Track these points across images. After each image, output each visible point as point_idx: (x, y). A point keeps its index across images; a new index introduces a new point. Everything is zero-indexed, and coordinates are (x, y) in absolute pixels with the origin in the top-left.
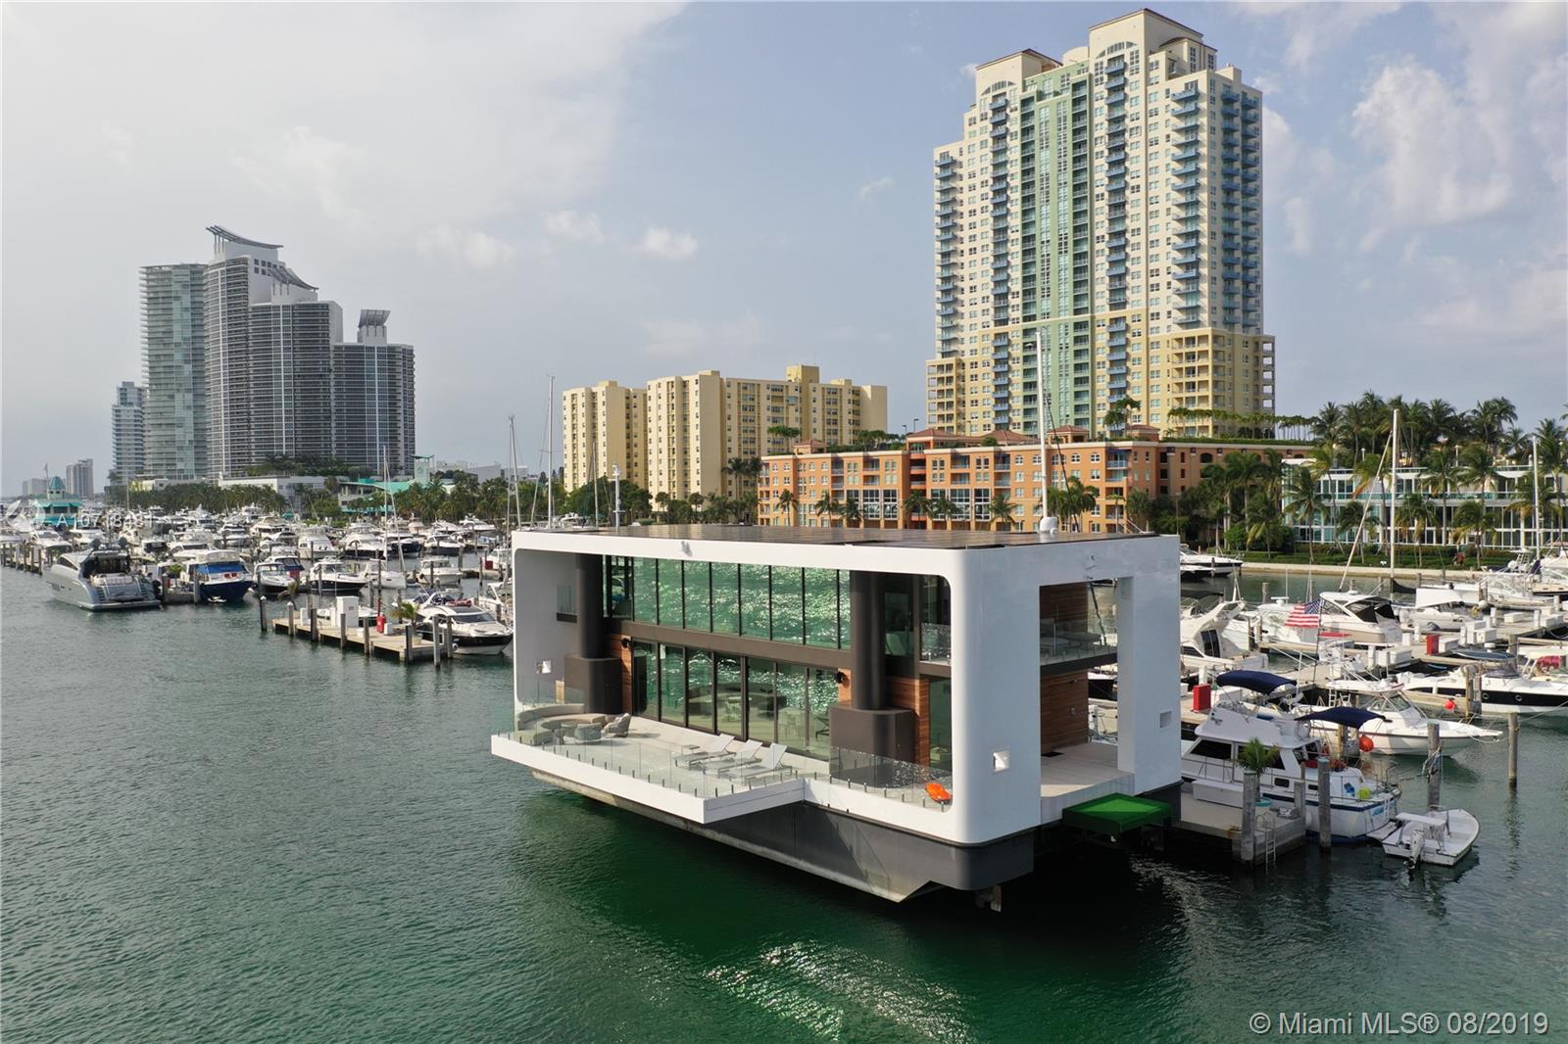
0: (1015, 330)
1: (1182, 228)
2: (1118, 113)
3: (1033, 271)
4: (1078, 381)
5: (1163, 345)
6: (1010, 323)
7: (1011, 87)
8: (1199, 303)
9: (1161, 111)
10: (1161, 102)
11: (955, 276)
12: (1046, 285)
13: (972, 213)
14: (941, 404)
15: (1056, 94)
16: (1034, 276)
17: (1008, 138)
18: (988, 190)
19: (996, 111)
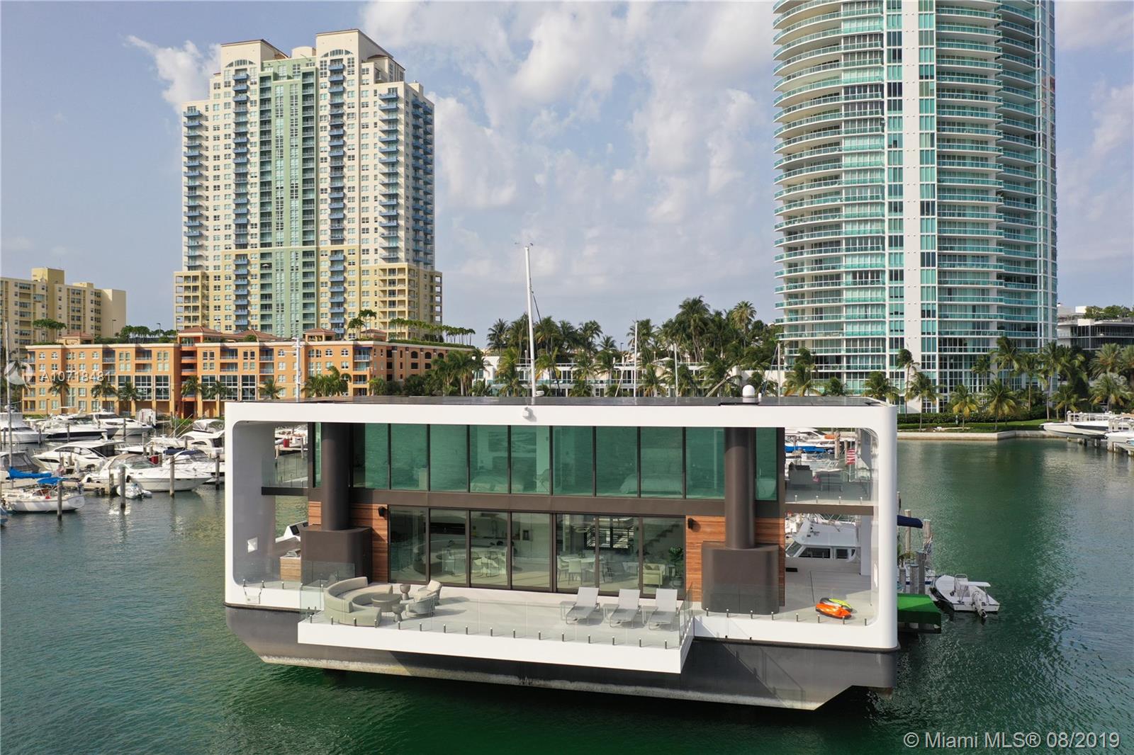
0: (253, 253)
1: (385, 190)
2: (338, 100)
3: (268, 209)
4: (306, 295)
5: (371, 272)
6: (249, 247)
7: (251, 66)
8: (398, 245)
9: (371, 104)
10: (370, 98)
11: (200, 206)
12: (280, 221)
13: (217, 158)
14: (187, 308)
15: (289, 77)
16: (270, 213)
17: (249, 104)
18: (231, 142)
19: (238, 81)
